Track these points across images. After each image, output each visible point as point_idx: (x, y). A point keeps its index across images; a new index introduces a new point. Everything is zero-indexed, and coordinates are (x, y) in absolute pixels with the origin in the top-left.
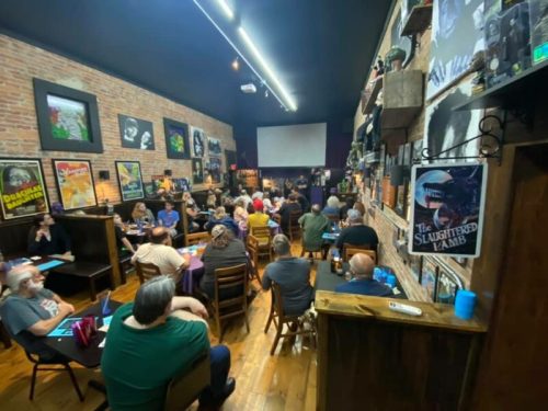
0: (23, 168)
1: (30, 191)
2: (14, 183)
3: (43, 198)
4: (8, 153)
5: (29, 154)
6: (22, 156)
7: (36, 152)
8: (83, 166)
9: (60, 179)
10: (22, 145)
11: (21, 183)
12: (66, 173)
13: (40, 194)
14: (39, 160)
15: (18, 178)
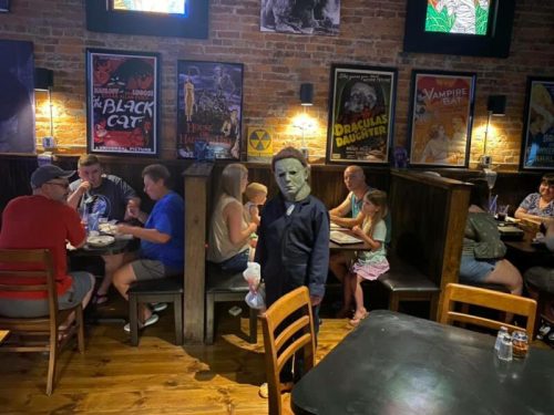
0: (370, 84)
1: (370, 122)
2: (354, 107)
3: (385, 136)
4: (358, 58)
5: (383, 60)
6: (374, 64)
7: (394, 57)
8: (460, 84)
9: (417, 107)
10: (378, 45)
11: (362, 107)
12: (429, 95)
13: (382, 130)
14: (394, 70)
15: (361, 98)
